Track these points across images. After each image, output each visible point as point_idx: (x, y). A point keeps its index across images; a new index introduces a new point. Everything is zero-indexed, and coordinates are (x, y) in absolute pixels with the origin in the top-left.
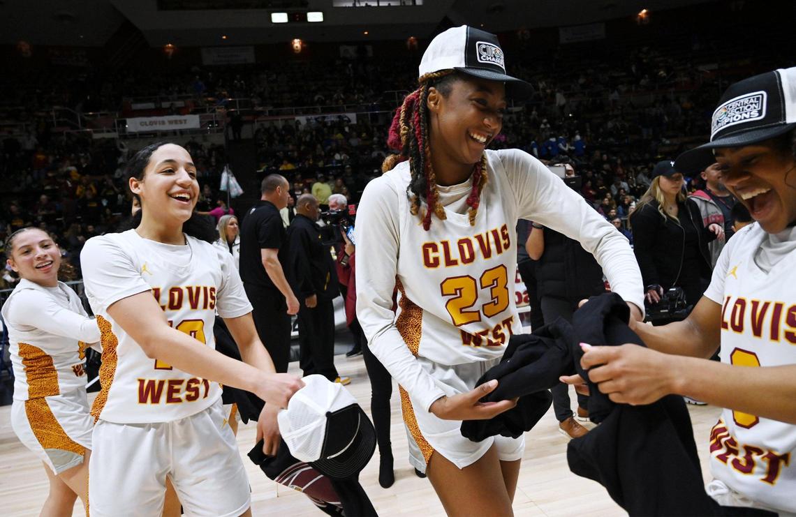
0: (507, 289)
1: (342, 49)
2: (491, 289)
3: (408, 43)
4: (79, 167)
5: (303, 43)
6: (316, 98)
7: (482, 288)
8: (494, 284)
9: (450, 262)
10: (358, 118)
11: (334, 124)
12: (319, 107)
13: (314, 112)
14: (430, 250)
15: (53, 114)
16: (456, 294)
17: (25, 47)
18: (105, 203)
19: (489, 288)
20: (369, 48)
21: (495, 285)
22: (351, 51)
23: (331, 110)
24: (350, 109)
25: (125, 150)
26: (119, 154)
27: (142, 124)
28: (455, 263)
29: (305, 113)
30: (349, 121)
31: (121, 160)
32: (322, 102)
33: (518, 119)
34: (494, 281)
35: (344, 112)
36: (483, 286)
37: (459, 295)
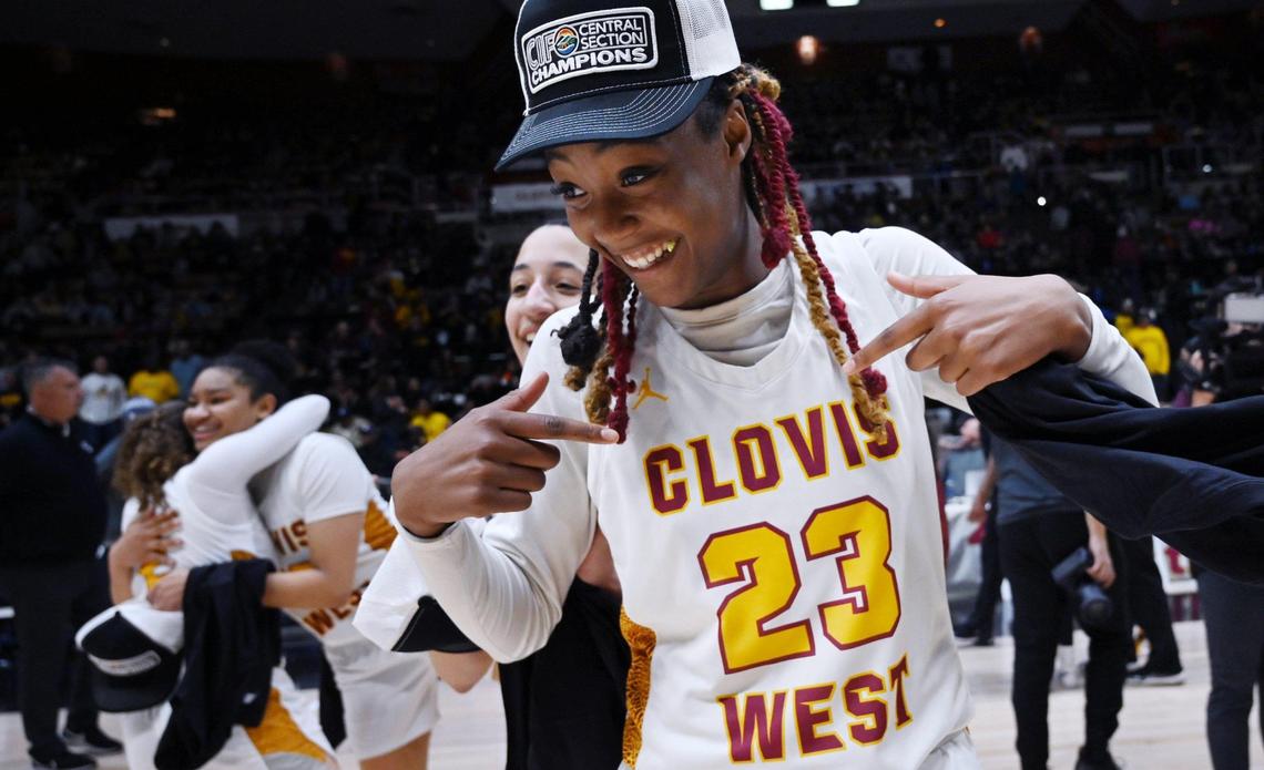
0: (892, 571)
1: (893, 54)
2: (839, 561)
3: (1023, 41)
4: (407, 272)
5: (821, 43)
6: (838, 147)
7: (810, 557)
8: (843, 548)
9: (713, 492)
10: (916, 186)
11: (866, 199)
12: (841, 166)
13: (832, 174)
14: (664, 465)
15: (374, 178)
16: (741, 578)
17: (338, 61)
18: (443, 338)
19: (832, 559)
20: (946, 53)
21: (850, 550)
22: (909, 59)
23: (864, 171)
24: (900, 169)
25: (488, 244)
26: (476, 250)
27: (521, 197)
28: (727, 491)
29: (815, 176)
30: (897, 192)
31: (479, 261)
32: (848, 156)
33: (1243, 189)
34: (843, 538)
35: (888, 173)
36: (813, 552)
37: (748, 581)
